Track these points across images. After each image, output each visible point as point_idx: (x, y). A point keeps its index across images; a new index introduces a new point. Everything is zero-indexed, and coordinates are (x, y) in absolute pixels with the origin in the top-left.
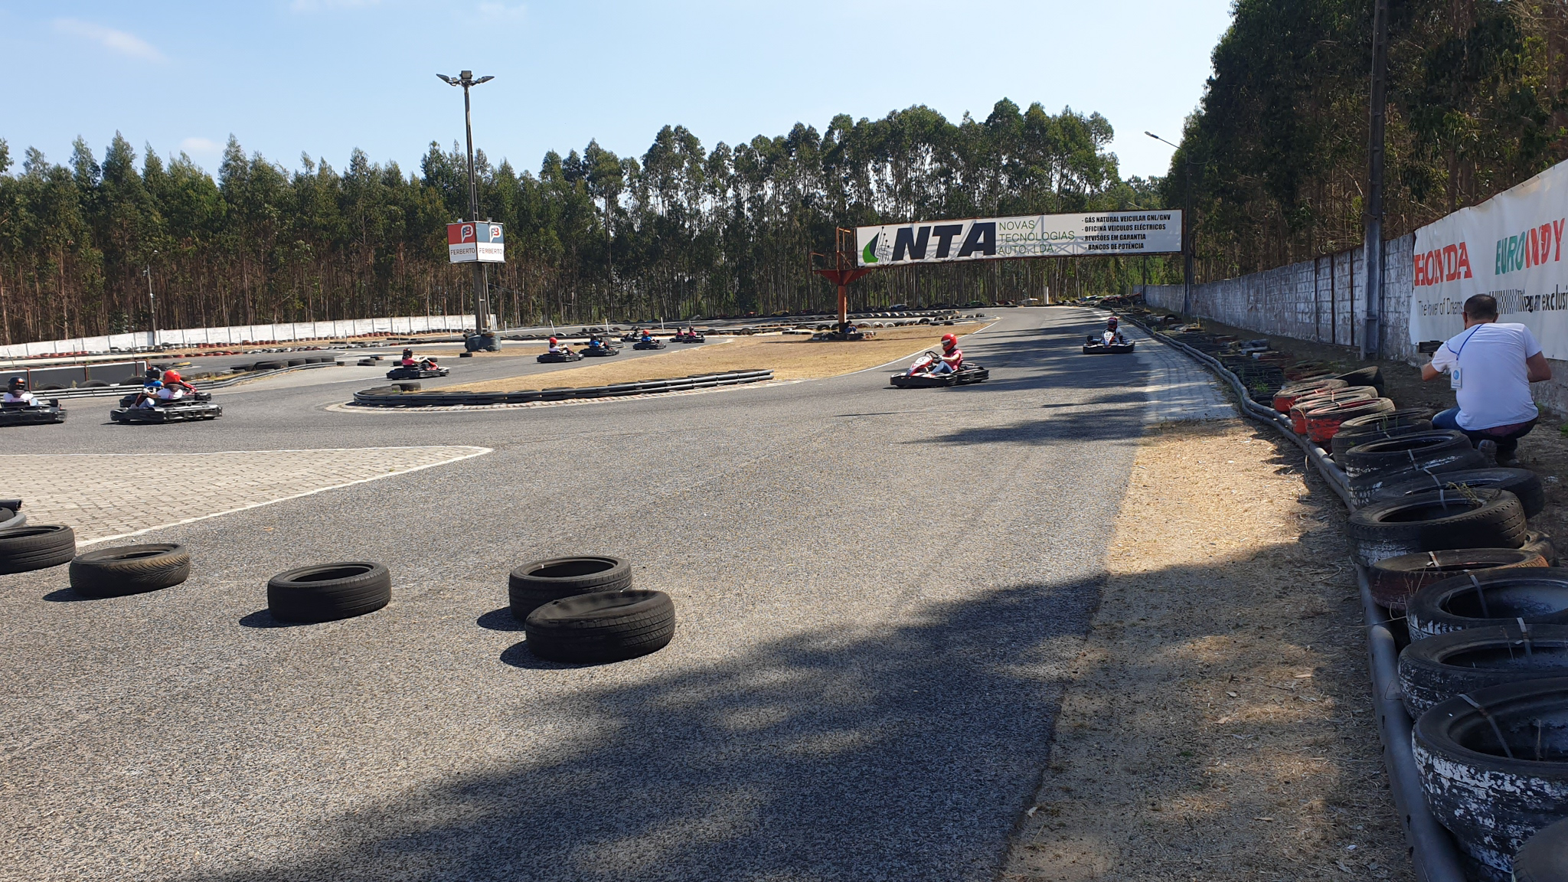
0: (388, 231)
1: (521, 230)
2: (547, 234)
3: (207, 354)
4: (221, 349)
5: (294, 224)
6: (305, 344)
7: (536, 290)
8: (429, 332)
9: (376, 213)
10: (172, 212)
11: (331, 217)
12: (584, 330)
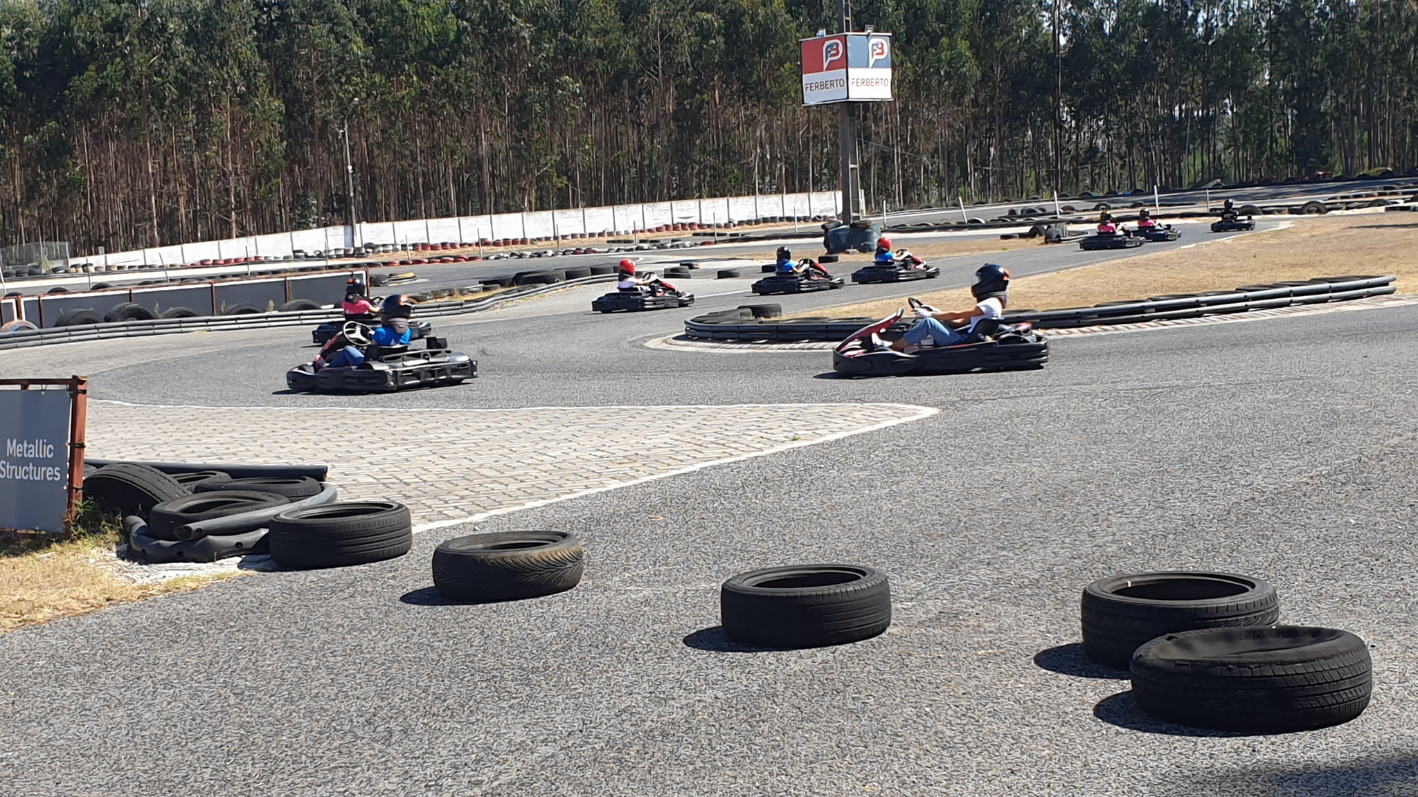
0: (696, 55)
1: (909, 42)
2: (952, 47)
3: (430, 261)
4: (447, 252)
5: (556, 49)
6: (573, 244)
7: (931, 147)
8: (757, 222)
9: (678, 26)
10: (378, 36)
11: (611, 36)
12: (1012, 212)
